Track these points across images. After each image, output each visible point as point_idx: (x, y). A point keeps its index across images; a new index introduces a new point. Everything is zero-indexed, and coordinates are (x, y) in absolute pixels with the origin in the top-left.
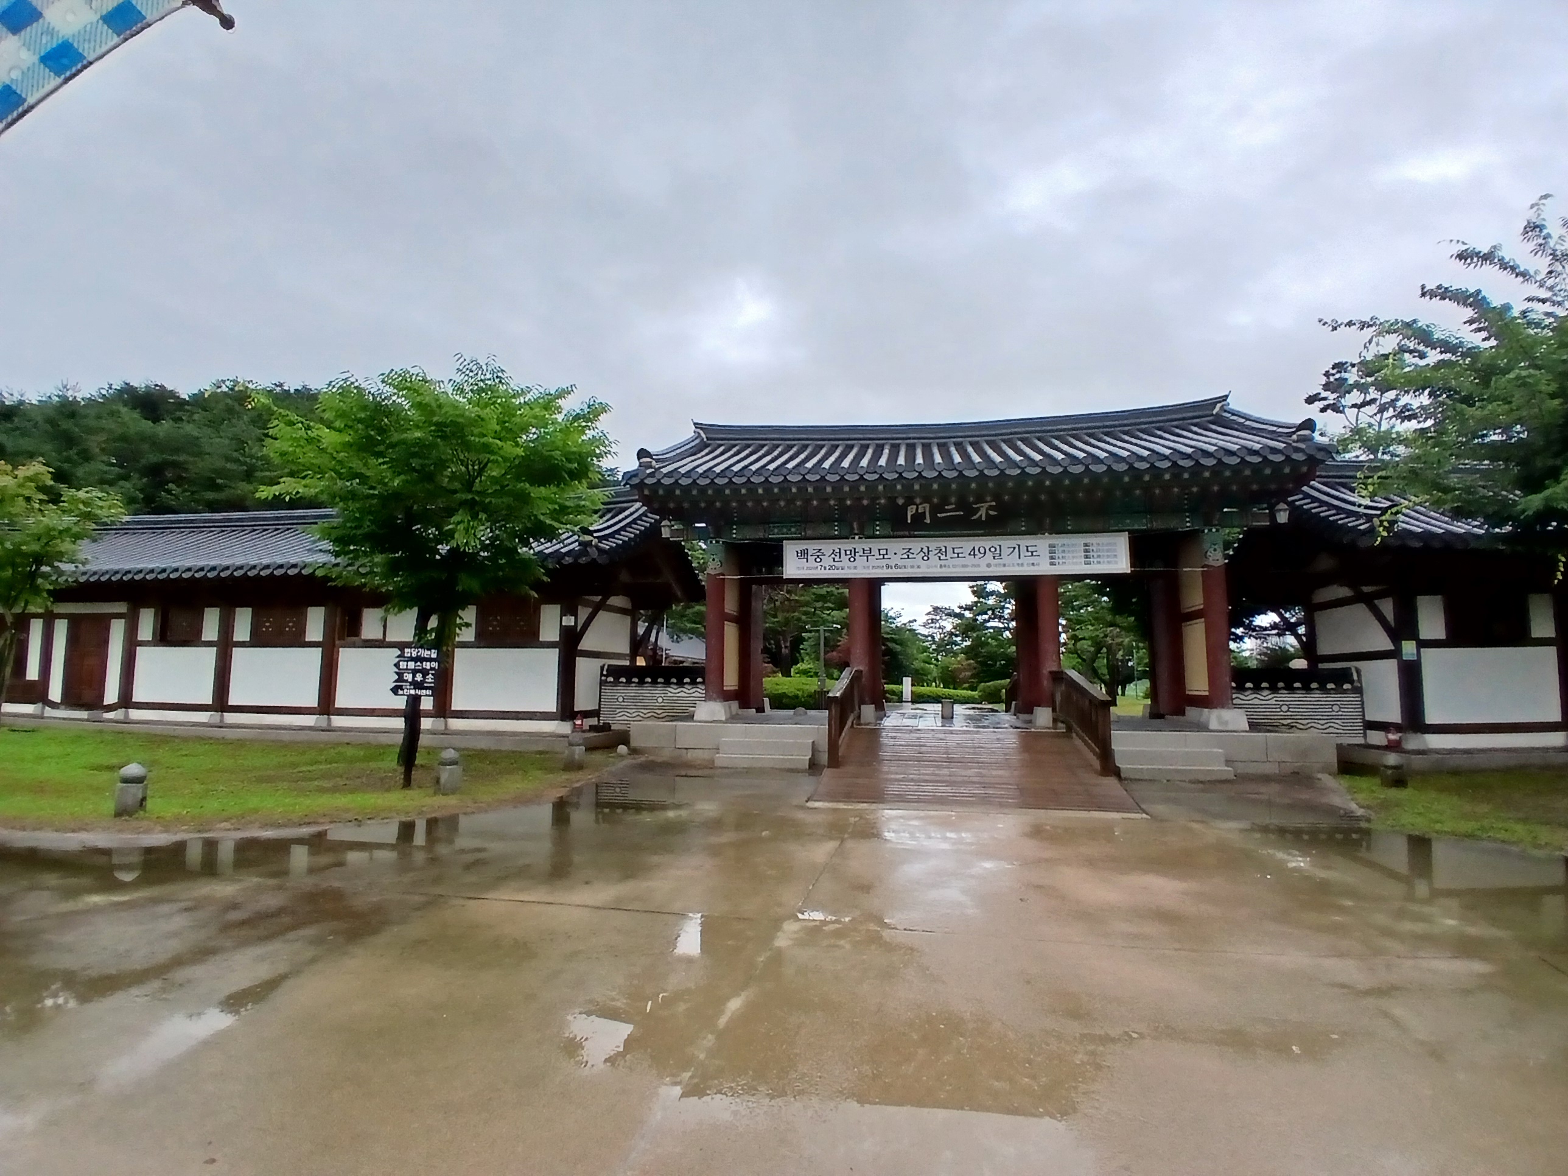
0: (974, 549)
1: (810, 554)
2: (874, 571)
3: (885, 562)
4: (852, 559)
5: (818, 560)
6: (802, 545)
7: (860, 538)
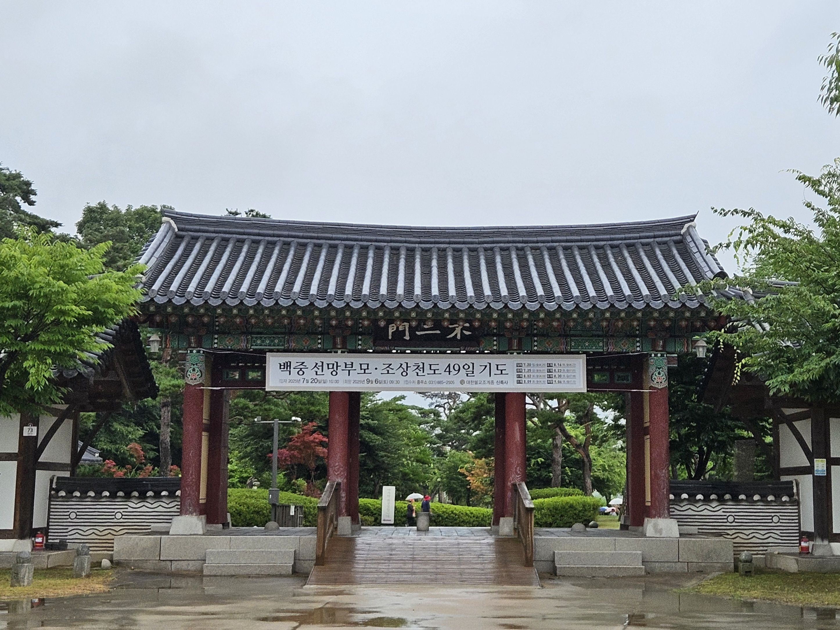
0: (449, 366)
1: (292, 367)
2: (356, 385)
3: (365, 377)
4: (334, 373)
5: (301, 373)
6: (284, 358)
7: (342, 352)
